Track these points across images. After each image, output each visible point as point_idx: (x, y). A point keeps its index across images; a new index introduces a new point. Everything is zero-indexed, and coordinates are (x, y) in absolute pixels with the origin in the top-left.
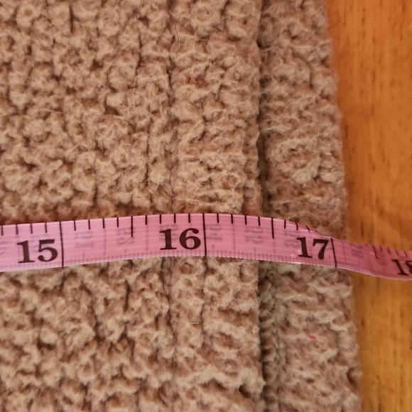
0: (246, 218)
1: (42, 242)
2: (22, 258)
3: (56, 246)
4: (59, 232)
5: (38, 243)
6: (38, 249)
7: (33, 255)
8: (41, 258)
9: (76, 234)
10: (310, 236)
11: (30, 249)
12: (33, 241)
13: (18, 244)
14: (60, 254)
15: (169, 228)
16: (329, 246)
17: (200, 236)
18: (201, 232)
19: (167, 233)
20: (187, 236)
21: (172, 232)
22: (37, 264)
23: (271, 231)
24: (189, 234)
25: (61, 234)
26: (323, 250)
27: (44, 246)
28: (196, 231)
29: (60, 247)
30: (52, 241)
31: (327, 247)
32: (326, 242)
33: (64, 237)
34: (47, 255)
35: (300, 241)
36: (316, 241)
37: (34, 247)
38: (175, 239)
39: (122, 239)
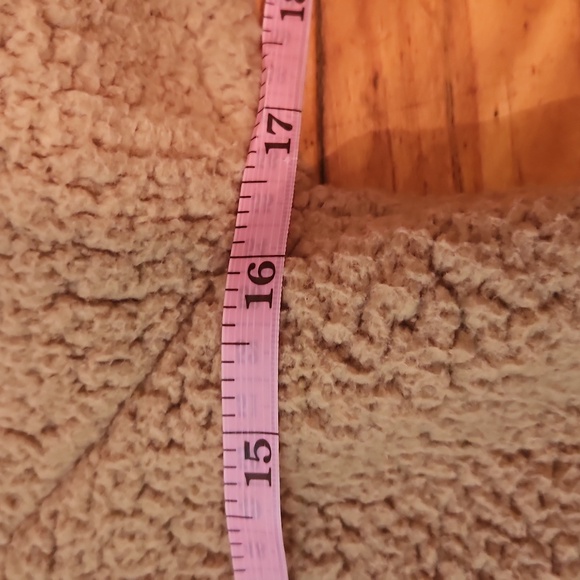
0: (241, 212)
1: (247, 456)
2: (266, 482)
3: (253, 440)
4: (235, 435)
5: (249, 461)
6: (255, 462)
7: (263, 468)
8: (267, 459)
9: (239, 414)
10: (262, 136)
11: (255, 471)
12: (245, 467)
13: (248, 484)
14: (264, 437)
15: (244, 297)
16: (275, 113)
17: (259, 262)
18: (253, 260)
19: (250, 299)
20: (258, 276)
21: (250, 294)
22: (274, 465)
23: (257, 184)
24: (255, 273)
25: (238, 433)
26: (281, 123)
27: (252, 455)
28: (252, 266)
29: (254, 435)
30: (247, 445)
31: (276, 116)
32: (271, 117)
33: (242, 430)
34: (263, 452)
35: (270, 150)
36: (270, 130)
37: (252, 465)
38: (260, 290)
39: (250, 357)
